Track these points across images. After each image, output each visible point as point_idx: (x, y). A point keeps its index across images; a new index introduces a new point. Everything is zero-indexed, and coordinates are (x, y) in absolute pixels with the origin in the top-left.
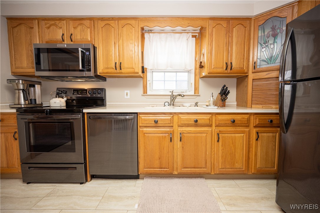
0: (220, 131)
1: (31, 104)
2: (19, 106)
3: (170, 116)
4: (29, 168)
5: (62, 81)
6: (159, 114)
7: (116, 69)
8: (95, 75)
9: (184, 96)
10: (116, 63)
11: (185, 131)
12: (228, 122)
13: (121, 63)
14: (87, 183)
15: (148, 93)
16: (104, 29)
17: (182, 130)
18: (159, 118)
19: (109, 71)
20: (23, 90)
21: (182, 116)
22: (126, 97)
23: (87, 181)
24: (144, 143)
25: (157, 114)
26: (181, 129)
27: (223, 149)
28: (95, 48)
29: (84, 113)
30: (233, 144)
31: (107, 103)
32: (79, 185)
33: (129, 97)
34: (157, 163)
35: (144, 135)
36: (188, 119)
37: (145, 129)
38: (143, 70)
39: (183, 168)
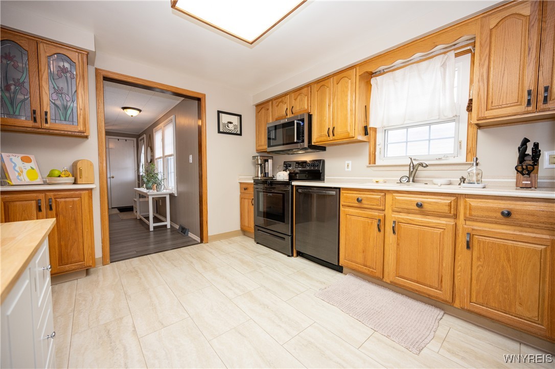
0: (473, 229)
1: (265, 176)
2: (257, 178)
3: (380, 195)
4: (258, 230)
5: (289, 154)
6: (366, 192)
7: (329, 136)
8: (308, 146)
9: (427, 166)
10: (329, 129)
11: (403, 219)
12: (495, 215)
13: (334, 128)
14: (293, 257)
15: (378, 163)
16: (319, 92)
17: (399, 218)
18: (364, 196)
19: (322, 139)
20: (261, 165)
21: (397, 196)
22: (346, 169)
23: (292, 256)
24: (346, 227)
25: (363, 191)
26: (396, 216)
27: (482, 267)
28: (310, 116)
29: (293, 186)
30: (509, 261)
31: (326, 177)
32: (286, 256)
33: (350, 169)
34: (360, 258)
35: (346, 217)
36: (408, 201)
37: (347, 209)
38: (366, 131)
39: (399, 277)
